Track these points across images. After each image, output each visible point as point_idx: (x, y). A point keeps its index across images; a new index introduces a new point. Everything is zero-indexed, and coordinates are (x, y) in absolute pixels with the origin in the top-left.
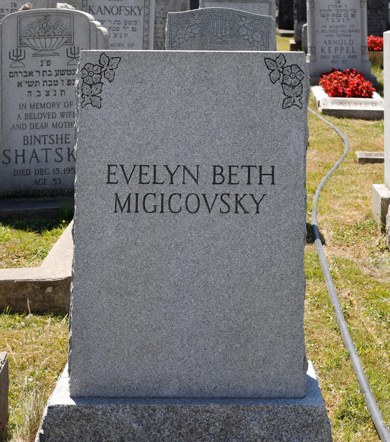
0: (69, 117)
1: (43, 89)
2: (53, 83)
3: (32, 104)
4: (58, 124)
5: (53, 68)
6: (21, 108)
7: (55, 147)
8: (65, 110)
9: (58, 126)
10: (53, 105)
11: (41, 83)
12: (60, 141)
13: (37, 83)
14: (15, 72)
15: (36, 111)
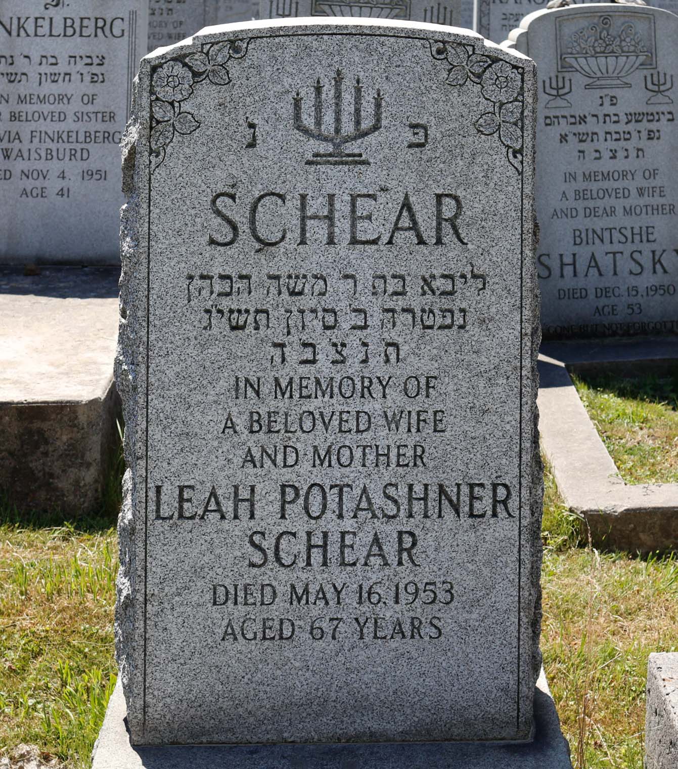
0: (653, 196)
1: (605, 146)
2: (622, 135)
3: (587, 173)
4: (633, 208)
5: (621, 109)
6: (568, 180)
7: (628, 248)
8: (645, 184)
9: (633, 211)
10: (624, 175)
11: (602, 136)
12: (637, 238)
13: (595, 137)
14: (554, 117)
15: (594, 186)
